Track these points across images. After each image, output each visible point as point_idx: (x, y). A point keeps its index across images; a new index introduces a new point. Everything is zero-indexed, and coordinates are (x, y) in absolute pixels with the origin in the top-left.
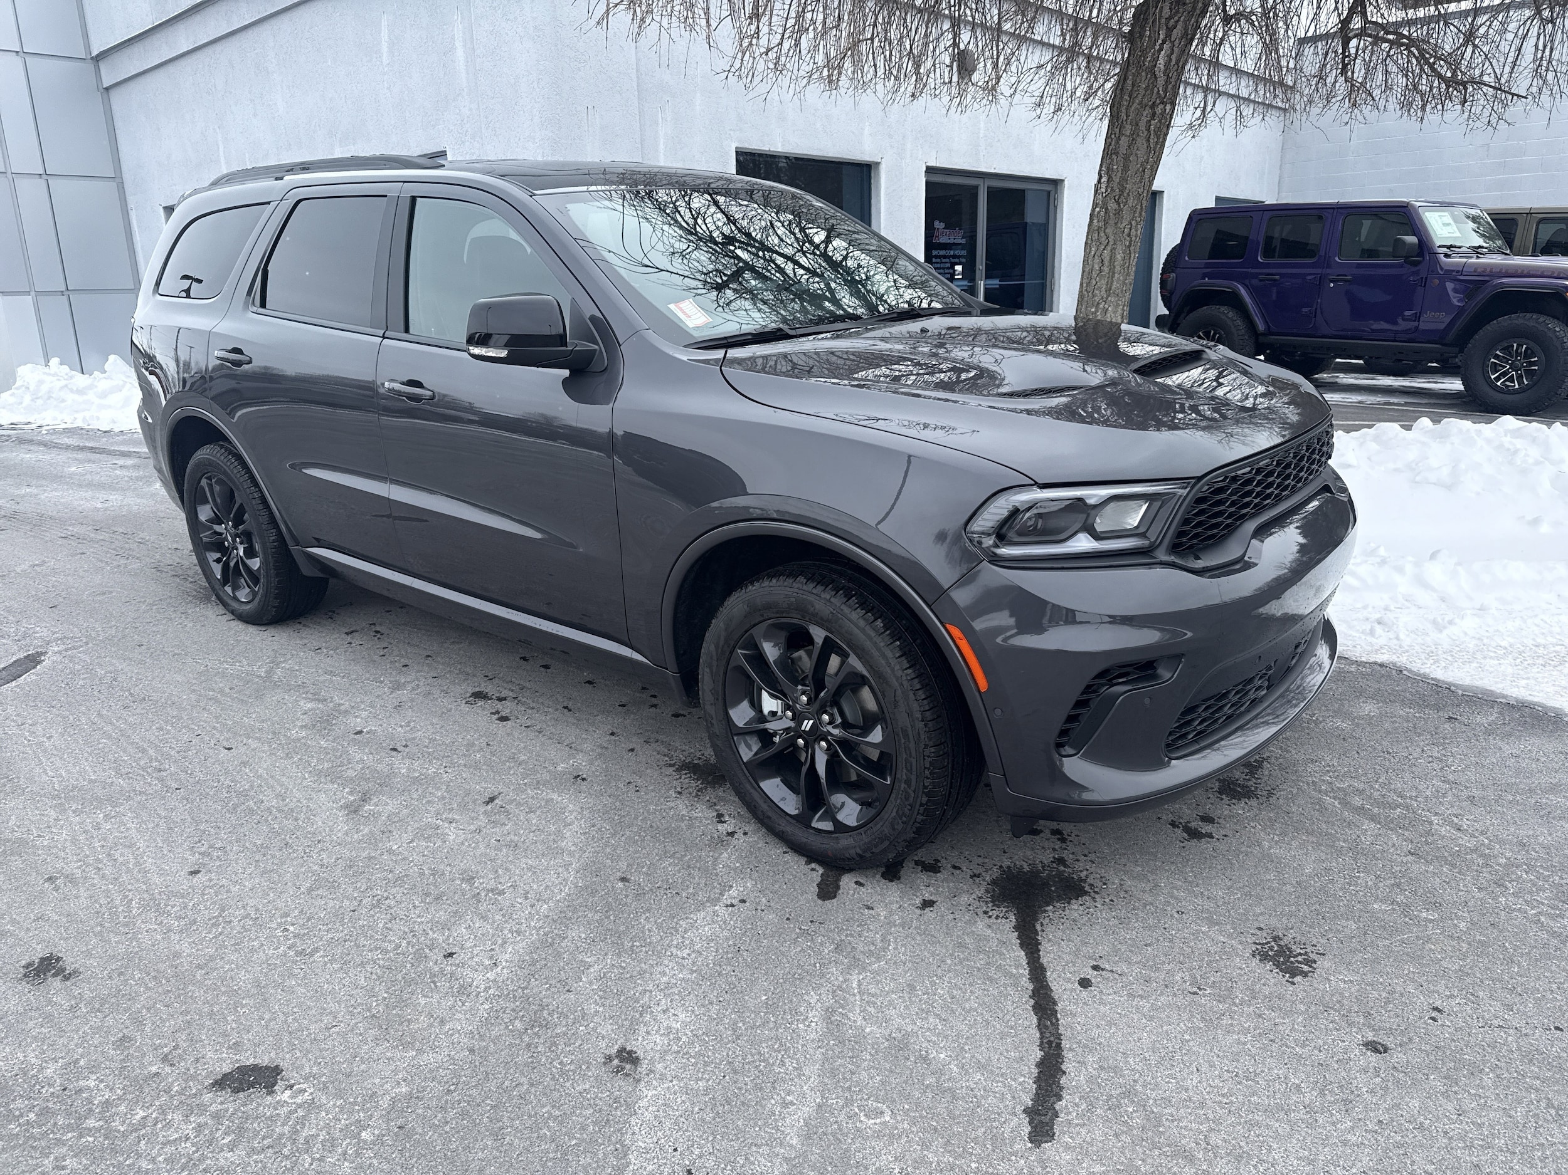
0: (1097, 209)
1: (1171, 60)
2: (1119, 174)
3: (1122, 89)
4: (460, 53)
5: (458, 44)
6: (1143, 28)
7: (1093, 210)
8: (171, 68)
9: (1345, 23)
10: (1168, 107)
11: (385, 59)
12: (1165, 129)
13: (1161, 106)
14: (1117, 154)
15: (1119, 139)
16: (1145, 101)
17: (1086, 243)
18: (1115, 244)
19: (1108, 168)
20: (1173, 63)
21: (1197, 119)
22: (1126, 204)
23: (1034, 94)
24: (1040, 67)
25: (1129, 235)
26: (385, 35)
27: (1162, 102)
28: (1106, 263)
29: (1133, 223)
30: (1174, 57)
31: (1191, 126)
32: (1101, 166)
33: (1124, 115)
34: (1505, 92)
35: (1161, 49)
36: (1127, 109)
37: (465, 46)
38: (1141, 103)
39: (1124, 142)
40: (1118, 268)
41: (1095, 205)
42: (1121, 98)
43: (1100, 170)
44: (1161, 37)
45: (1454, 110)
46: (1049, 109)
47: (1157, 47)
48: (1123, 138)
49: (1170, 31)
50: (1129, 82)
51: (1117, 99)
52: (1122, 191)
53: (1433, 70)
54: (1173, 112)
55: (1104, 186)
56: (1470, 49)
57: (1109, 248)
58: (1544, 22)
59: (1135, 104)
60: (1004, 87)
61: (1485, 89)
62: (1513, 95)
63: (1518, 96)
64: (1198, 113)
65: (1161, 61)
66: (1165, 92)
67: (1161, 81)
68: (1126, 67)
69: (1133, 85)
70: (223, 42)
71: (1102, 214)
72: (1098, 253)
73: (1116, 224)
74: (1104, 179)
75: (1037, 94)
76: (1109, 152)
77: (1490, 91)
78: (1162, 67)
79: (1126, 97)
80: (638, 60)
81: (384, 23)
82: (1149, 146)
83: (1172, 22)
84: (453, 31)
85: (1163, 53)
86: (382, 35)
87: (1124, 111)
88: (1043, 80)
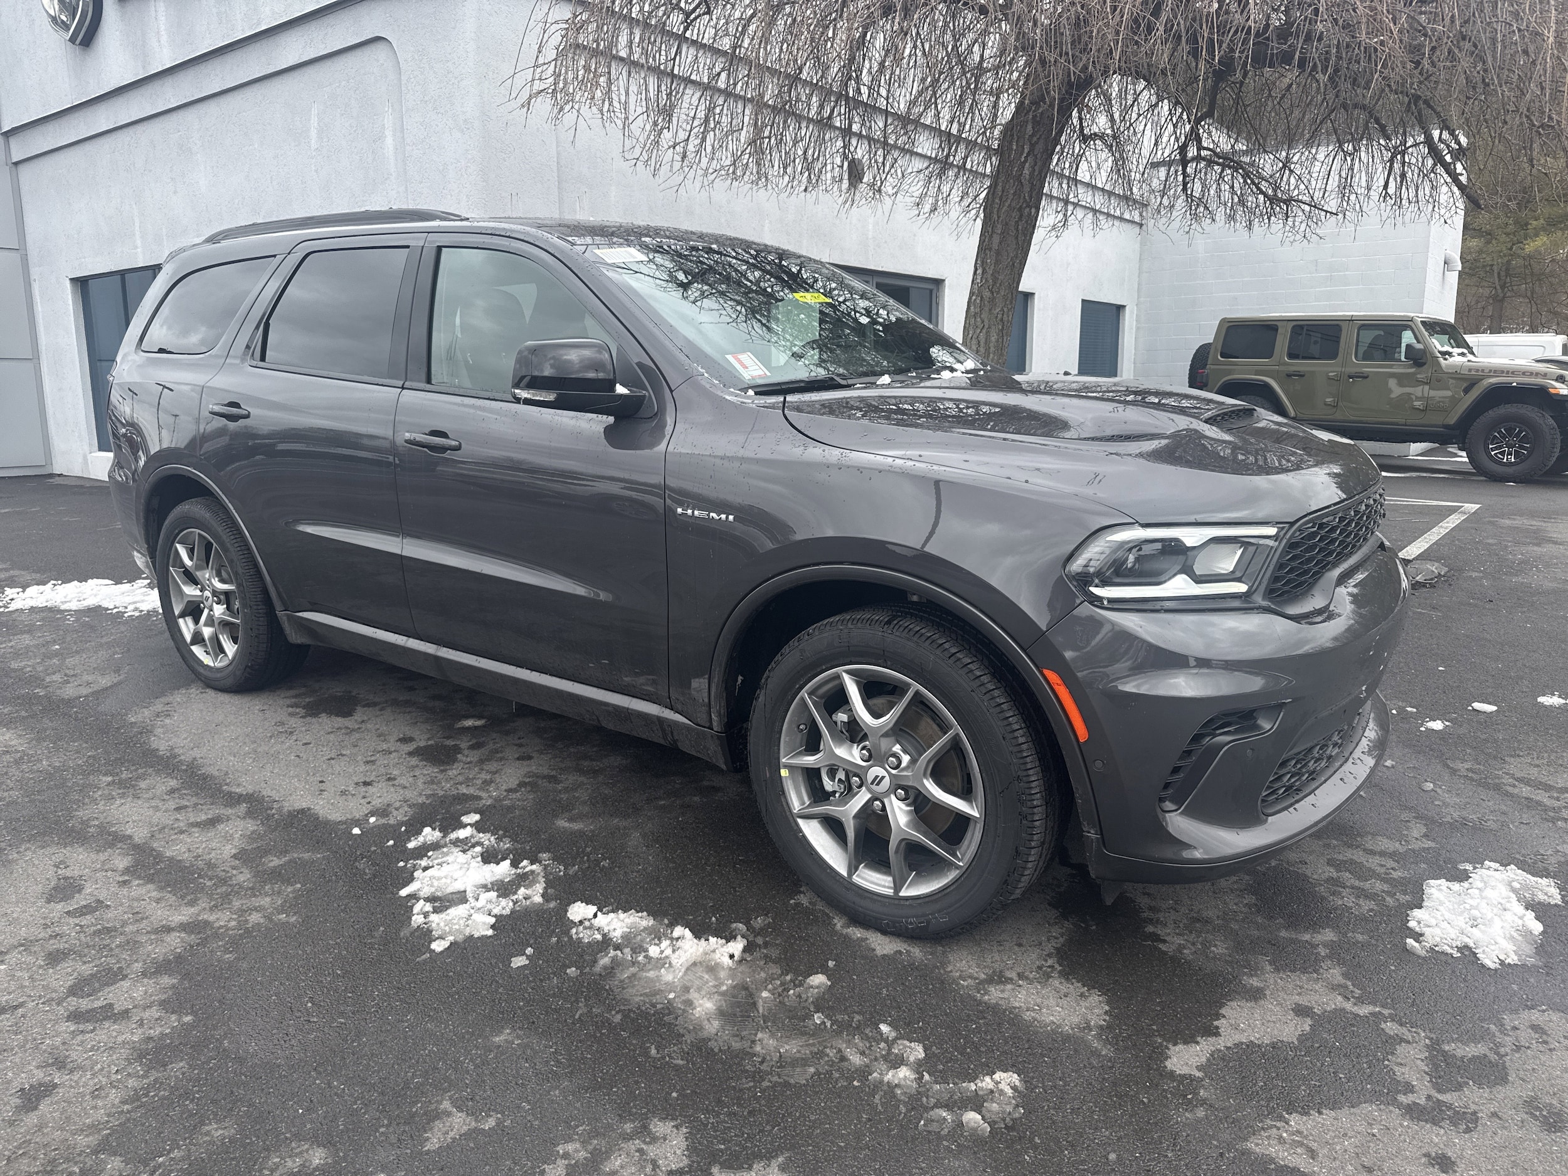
0: (974, 297)
1: (1034, 170)
2: (992, 267)
3: (993, 194)
4: (389, 141)
5: (388, 133)
6: (1011, 143)
7: (970, 298)
8: (88, 147)
9: (1183, 149)
10: (1033, 210)
11: (314, 143)
12: (1031, 229)
13: (1028, 209)
14: (990, 249)
15: (991, 236)
16: (1014, 204)
17: (965, 327)
18: (989, 328)
19: (983, 262)
20: (1036, 174)
21: (1060, 222)
22: (998, 293)
23: (914, 194)
24: (919, 172)
25: (1002, 320)
26: (314, 121)
27: (1028, 206)
28: (982, 344)
29: (1005, 309)
30: (1037, 168)
31: (1054, 228)
32: (976, 260)
33: (995, 216)
34: (1319, 209)
35: (1026, 161)
36: (998, 211)
37: (394, 135)
38: (1010, 206)
39: (996, 239)
40: (992, 349)
41: (972, 293)
42: (993, 201)
43: (976, 263)
44: (1026, 151)
45: (1277, 224)
46: (927, 207)
47: (1023, 159)
48: (995, 235)
49: (1033, 146)
50: (1000, 188)
51: (990, 202)
52: (995, 283)
53: (1258, 188)
54: (1038, 215)
55: (979, 277)
56: (1287, 172)
57: (984, 331)
58: (1346, 153)
59: (1005, 208)
60: (888, 188)
61: (1303, 206)
62: (1327, 212)
63: (1331, 213)
64: (1061, 216)
65: (1026, 172)
66: (1031, 197)
67: (1027, 189)
68: (995, 177)
69: (1003, 191)
70: (145, 123)
71: (978, 301)
72: (975, 336)
73: (990, 310)
74: (979, 271)
75: (917, 194)
76: (983, 248)
77: (1307, 208)
78: (1027, 177)
79: (997, 201)
80: (558, 154)
81: (314, 112)
82: (1017, 243)
83: (1035, 139)
84: (383, 120)
85: (1027, 164)
86: (312, 121)
87: (995, 212)
88: (921, 183)
